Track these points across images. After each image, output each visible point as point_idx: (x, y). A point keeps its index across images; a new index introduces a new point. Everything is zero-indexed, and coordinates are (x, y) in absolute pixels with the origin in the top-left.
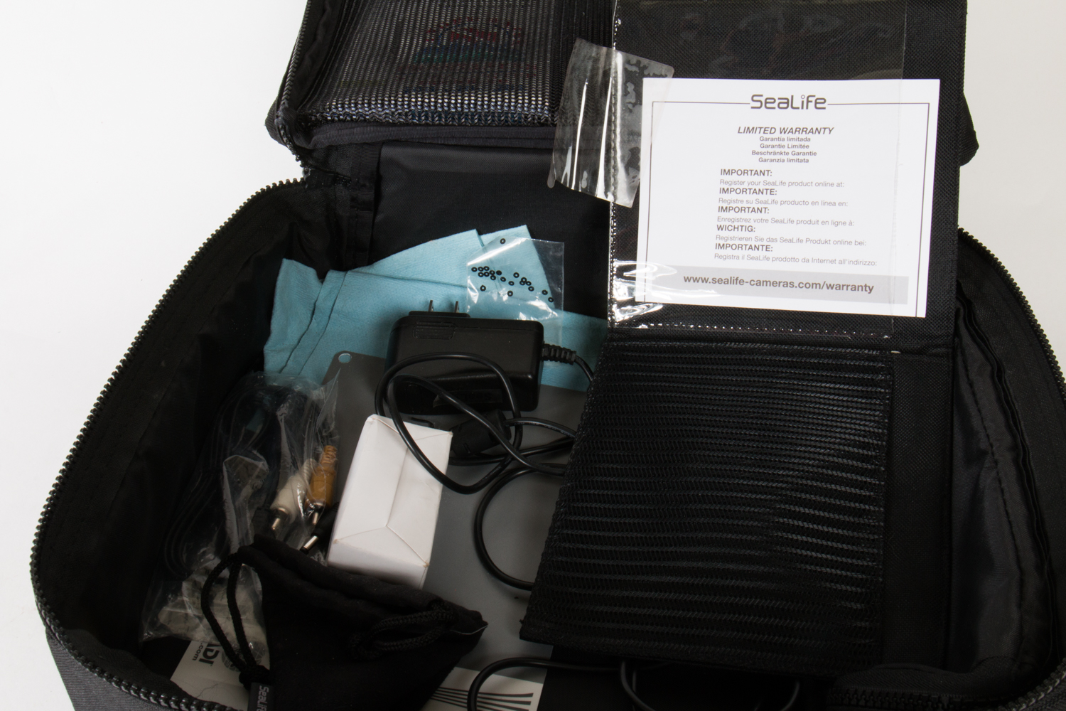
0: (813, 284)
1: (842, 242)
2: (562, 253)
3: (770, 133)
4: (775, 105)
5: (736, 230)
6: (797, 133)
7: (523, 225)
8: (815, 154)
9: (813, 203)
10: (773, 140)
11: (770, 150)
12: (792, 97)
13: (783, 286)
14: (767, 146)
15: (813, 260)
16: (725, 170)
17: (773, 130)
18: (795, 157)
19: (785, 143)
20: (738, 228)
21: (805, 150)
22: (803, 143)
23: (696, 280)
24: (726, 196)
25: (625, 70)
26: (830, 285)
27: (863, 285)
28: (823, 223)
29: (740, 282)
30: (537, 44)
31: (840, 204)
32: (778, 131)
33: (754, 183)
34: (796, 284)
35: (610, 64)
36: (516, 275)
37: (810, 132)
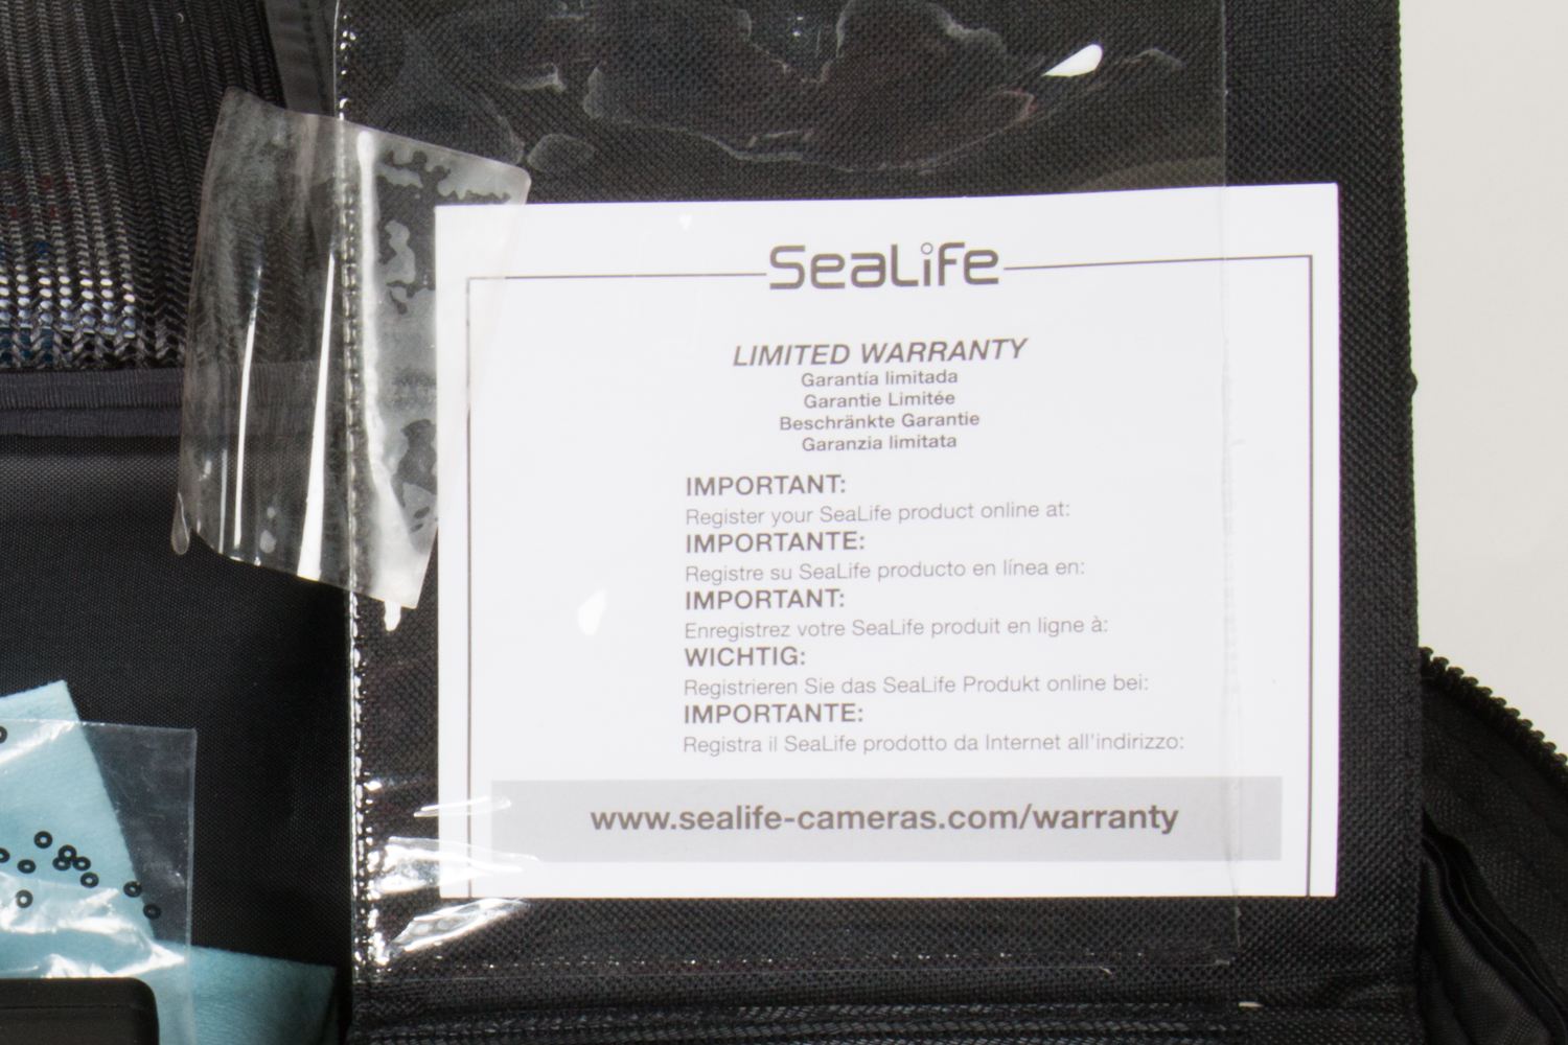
0: (993, 814)
1: (1076, 684)
2: (192, 763)
3: (833, 361)
4: (844, 276)
5: (745, 661)
6: (916, 357)
7: (55, 680)
8: (974, 420)
9: (979, 570)
10: (842, 381)
11: (836, 413)
12: (894, 249)
13: (903, 824)
14: (826, 403)
15: (990, 743)
16: (698, 481)
17: (841, 353)
18: (914, 433)
19: (880, 390)
20: (750, 656)
21: (944, 410)
22: (934, 389)
23: (630, 821)
24: (707, 560)
25: (381, 183)
26: (1046, 814)
27: (1147, 809)
28: (1013, 627)
29: (767, 820)
30: (57, 114)
31: (1062, 568)
32: (856, 354)
33: (793, 517)
34: (942, 818)
35: (332, 167)
36: (43, 839)
37: (954, 354)
